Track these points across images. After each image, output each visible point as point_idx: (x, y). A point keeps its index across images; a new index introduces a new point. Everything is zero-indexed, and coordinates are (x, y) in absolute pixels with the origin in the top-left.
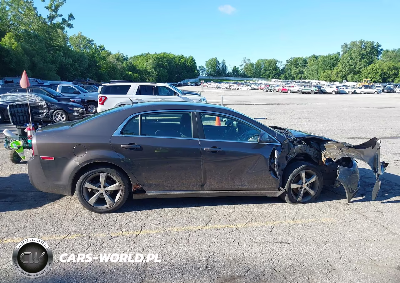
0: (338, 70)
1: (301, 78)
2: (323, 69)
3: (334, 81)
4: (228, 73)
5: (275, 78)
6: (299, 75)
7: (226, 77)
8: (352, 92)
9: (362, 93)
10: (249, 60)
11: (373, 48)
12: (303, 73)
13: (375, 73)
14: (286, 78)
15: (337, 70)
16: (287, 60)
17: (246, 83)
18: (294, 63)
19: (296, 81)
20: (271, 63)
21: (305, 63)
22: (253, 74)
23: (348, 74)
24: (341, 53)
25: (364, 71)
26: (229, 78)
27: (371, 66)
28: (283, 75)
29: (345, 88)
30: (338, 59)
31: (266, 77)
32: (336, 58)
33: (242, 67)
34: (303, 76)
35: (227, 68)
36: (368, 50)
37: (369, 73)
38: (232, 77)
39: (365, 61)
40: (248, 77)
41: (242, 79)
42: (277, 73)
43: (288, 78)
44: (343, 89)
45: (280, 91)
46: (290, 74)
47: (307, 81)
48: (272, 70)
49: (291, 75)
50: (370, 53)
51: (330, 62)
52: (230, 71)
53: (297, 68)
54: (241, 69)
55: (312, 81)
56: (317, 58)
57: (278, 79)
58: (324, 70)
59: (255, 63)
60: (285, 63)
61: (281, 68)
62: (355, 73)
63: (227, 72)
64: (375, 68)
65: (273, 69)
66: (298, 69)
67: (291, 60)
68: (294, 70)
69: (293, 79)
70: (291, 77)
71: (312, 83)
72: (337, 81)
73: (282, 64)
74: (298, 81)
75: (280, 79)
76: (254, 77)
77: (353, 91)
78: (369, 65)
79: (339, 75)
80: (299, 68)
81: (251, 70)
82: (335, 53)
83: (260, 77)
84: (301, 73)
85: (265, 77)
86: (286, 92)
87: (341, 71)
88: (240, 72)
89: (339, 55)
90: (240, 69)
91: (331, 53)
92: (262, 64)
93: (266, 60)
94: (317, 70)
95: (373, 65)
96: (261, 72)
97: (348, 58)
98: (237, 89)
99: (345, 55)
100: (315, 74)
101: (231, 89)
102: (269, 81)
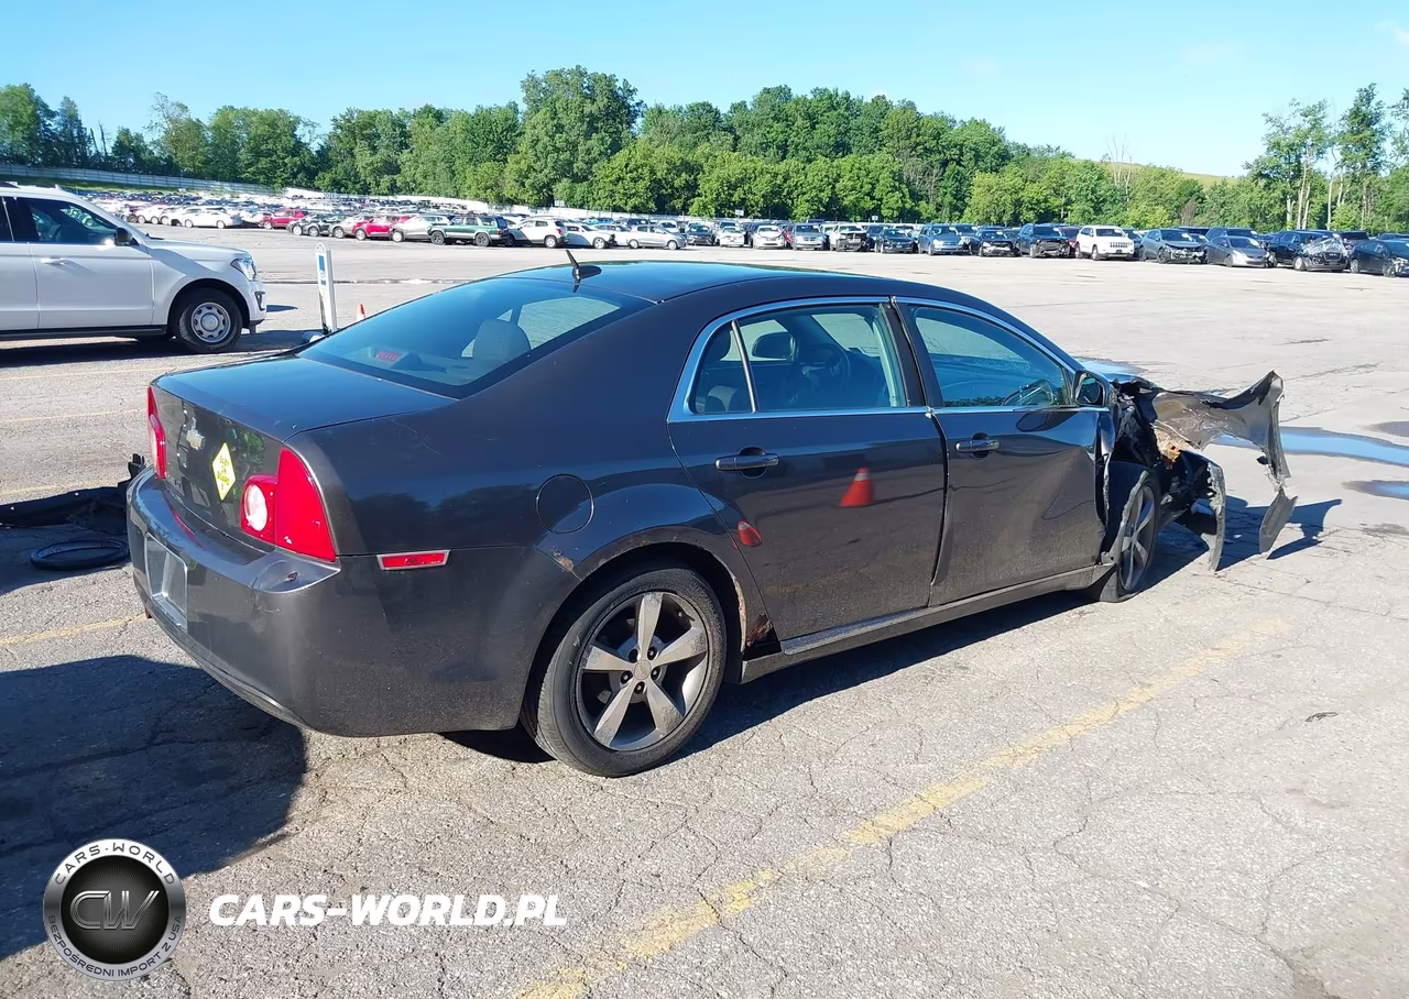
0: (523, 165)
1: (393, 189)
2: (471, 160)
3: (512, 202)
4: (98, 153)
5: (299, 186)
6: (387, 178)
7: (88, 171)
8: (606, 243)
9: (633, 244)
10: (184, 108)
11: (613, 96)
12: (396, 170)
13: (634, 180)
14: (337, 186)
15: (518, 163)
16: (335, 120)
17: (187, 198)
18: (360, 129)
19: (376, 198)
20: (273, 125)
21: (402, 135)
22: (207, 162)
23: (554, 181)
24: (523, 107)
25: (602, 170)
26: (105, 176)
27: (620, 158)
28: (328, 176)
29: (581, 229)
30: (515, 126)
31: (262, 178)
32: (510, 122)
33: (158, 135)
34: (399, 179)
35: (89, 133)
36: (602, 101)
37: (620, 179)
38: (118, 170)
39: (602, 139)
40: (187, 175)
41: (160, 181)
42: (302, 168)
43: (346, 188)
44: (577, 229)
45: (360, 235)
46: (352, 173)
47: (415, 199)
48: (282, 155)
49: (356, 175)
50: (607, 115)
51: (491, 137)
52: (103, 145)
53: (374, 149)
54: (154, 143)
55: (434, 200)
56: (439, 116)
57: (308, 188)
58: (474, 160)
59: (206, 122)
60: (328, 128)
61: (315, 147)
62: (576, 179)
63: (93, 149)
64: (632, 165)
65: (284, 149)
66: (378, 156)
67: (349, 121)
68: (364, 159)
69: (365, 190)
70: (356, 183)
71: (437, 207)
72: (523, 203)
73: (318, 131)
74: (385, 198)
75: (318, 189)
76: (214, 177)
77: (607, 238)
78: (613, 153)
79: (527, 182)
80: (382, 153)
81: (195, 149)
82: (503, 104)
83: (234, 177)
84: (393, 168)
85: (258, 180)
86: (387, 239)
87: (530, 168)
88: (151, 152)
89: (516, 111)
90: (147, 139)
91: (486, 105)
92: (238, 128)
93: (254, 113)
94: (450, 161)
95: (625, 152)
96: (238, 160)
97: (549, 127)
98: (167, 221)
99: (540, 116)
100: (445, 176)
101: (141, 221)
102: (273, 193)
